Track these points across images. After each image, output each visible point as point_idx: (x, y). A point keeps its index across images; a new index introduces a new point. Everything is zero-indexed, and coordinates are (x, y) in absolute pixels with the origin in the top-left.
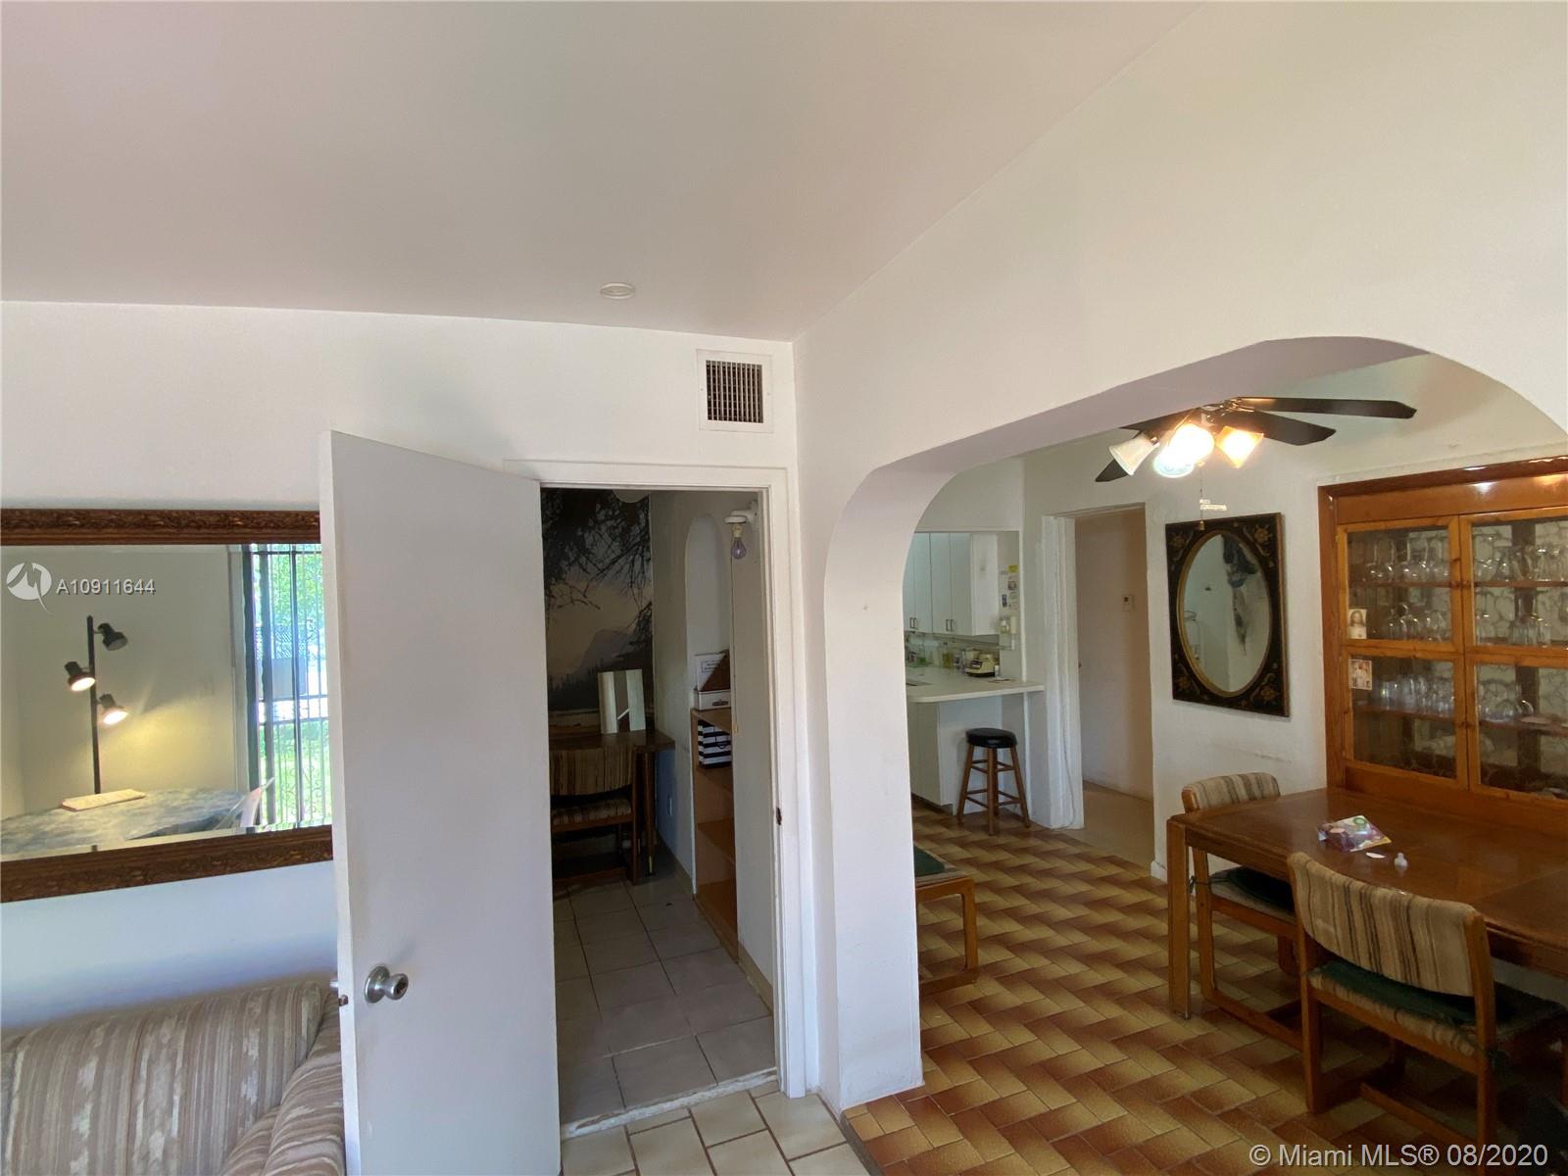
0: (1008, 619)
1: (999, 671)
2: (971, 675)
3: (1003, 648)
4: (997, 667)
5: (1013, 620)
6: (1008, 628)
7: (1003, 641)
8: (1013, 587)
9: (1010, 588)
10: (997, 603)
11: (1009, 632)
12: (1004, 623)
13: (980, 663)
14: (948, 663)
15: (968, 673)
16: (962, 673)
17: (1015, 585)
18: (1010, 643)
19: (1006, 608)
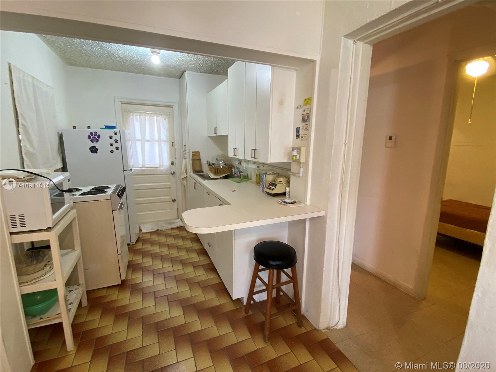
0: (299, 149)
1: (289, 192)
2: (269, 194)
3: (294, 174)
4: (288, 189)
5: (303, 150)
6: (298, 156)
7: (294, 168)
8: (306, 119)
9: (304, 120)
10: (292, 134)
11: (298, 162)
12: (295, 153)
13: (276, 185)
14: (258, 181)
15: (266, 192)
16: (263, 191)
17: (308, 117)
18: (299, 170)
19: (299, 139)
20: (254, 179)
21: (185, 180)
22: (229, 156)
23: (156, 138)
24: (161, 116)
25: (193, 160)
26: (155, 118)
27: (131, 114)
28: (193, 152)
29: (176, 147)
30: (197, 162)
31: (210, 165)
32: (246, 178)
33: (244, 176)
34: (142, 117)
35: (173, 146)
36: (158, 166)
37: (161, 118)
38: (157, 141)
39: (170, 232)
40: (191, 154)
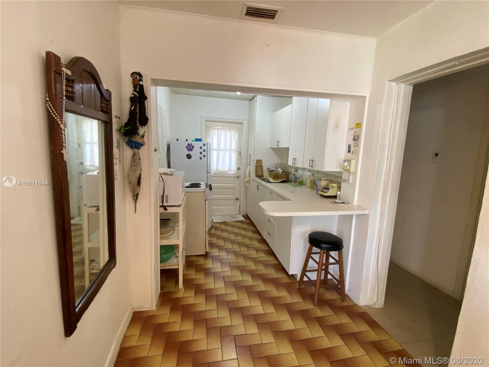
0: (349, 161)
1: (340, 195)
2: (322, 196)
3: (344, 181)
4: (339, 193)
5: (353, 162)
6: (348, 167)
7: (344, 176)
8: (356, 139)
9: (354, 139)
10: (345, 149)
11: (348, 171)
12: (346, 164)
13: (329, 189)
14: (312, 186)
15: (320, 194)
16: (317, 193)
17: (358, 137)
18: (349, 178)
19: (350, 154)
20: (308, 184)
21: (248, 182)
22: (289, 164)
23: (228, 148)
24: (233, 131)
25: (256, 167)
26: (228, 132)
27: (212, 129)
28: (257, 160)
29: (242, 155)
30: (259, 168)
31: (270, 171)
32: (301, 183)
33: (300, 182)
34: (219, 132)
35: (240, 155)
36: (227, 170)
37: (233, 132)
38: (228, 150)
39: (234, 224)
40: (255, 161)
